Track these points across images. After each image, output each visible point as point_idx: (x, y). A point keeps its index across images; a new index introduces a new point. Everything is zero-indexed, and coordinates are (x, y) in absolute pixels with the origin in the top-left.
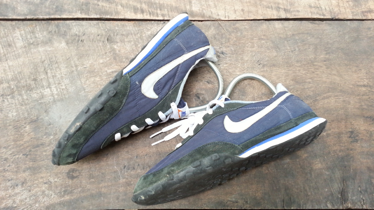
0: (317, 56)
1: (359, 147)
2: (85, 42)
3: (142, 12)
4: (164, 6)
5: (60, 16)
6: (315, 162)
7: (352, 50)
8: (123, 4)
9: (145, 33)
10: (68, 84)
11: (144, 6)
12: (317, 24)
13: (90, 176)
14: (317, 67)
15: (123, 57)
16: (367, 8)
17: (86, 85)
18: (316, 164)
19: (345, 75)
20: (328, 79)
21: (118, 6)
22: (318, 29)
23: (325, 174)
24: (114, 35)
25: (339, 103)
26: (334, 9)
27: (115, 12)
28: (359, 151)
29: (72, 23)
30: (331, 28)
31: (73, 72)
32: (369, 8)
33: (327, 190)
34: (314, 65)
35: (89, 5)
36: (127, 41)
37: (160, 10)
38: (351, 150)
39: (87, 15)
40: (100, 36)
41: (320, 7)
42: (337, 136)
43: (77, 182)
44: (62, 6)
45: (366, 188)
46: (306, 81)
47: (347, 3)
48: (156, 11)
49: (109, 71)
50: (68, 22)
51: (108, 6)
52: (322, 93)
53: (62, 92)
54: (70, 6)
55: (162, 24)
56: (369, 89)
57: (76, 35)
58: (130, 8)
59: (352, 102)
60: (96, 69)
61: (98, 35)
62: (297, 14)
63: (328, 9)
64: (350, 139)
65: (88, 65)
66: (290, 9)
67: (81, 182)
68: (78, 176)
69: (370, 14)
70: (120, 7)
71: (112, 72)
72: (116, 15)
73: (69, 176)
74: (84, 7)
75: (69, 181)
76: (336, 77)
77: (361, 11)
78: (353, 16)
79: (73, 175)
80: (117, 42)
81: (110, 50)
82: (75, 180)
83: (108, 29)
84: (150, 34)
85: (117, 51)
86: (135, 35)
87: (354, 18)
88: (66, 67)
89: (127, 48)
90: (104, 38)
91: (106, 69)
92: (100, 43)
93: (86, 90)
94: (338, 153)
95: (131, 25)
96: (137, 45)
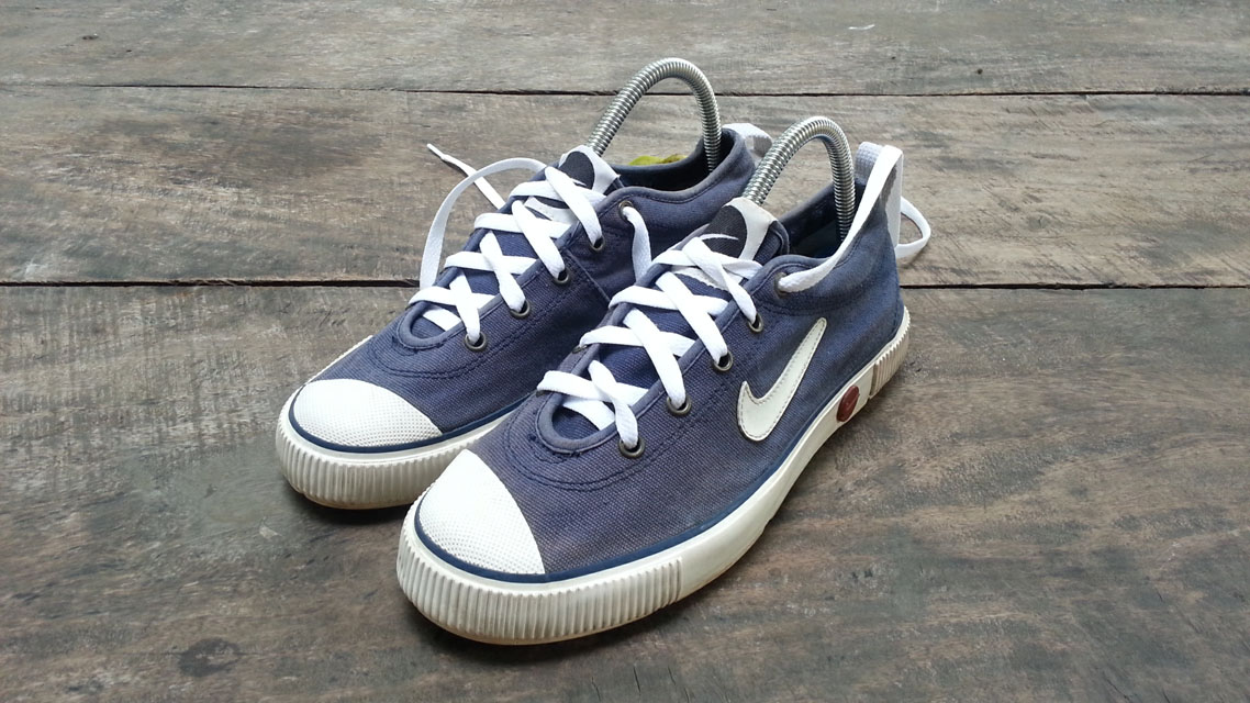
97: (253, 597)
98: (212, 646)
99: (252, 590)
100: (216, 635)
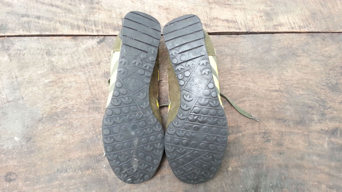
0: (233, 65)
1: (271, 147)
2: (25, 55)
3: (79, 28)
4: (98, 23)
5: (4, 33)
6: (232, 160)
7: (264, 59)
8: (61, 21)
9: (81, 47)
10: (9, 94)
11: (81, 23)
12: (233, 37)
13: (26, 179)
14: (233, 75)
15: (59, 68)
16: (278, 22)
17: (25, 94)
18: (232, 163)
19: (258, 81)
20: (243, 85)
21: (57, 23)
22: (234, 42)
23: (241, 171)
24: (52, 49)
25: (253, 107)
26: (248, 23)
27: (54, 29)
28: (271, 150)
29: (15, 39)
30: (245, 41)
31: (13, 82)
32: (280, 22)
33: (242, 186)
34: (231, 73)
35: (30, 23)
36: (64, 54)
37: (95, 26)
38: (264, 149)
39: (28, 32)
40: (39, 50)
41: (236, 22)
42: (251, 137)
43: (14, 184)
44: (7, 25)
45: (277, 184)
46: (224, 87)
47: (260, 18)
48: (91, 27)
49: (46, 81)
50: (11, 38)
51: (48, 23)
52: (238, 98)
53: (3, 101)
54: (13, 25)
55: (97, 38)
56: (280, 94)
57: (18, 49)
58: (67, 25)
59: (265, 105)
60: (35, 79)
61: (38, 49)
62: (216, 28)
63: (243, 23)
64: (264, 139)
65: (27, 76)
66: (210, 24)
67: (18, 184)
68: (15, 179)
69: (281, 27)
70: (58, 25)
71: (50, 82)
72: (54, 31)
73: (7, 179)
74: (26, 25)
75: (7, 184)
76: (250, 84)
77: (273, 24)
78: (265, 29)
79: (10, 178)
80: (55, 55)
81: (48, 62)
82: (12, 183)
83: (47, 44)
84: (85, 47)
85: (55, 63)
86: (72, 48)
87: (267, 31)
88: (8, 78)
89: (64, 60)
90: (44, 51)
91: (44, 79)
92: (39, 56)
93: (24, 99)
94: (252, 152)
95: (68, 40)
96: (73, 57)
97: (17, 159)
98: (10, 174)
99: (16, 157)
100: (11, 171)
